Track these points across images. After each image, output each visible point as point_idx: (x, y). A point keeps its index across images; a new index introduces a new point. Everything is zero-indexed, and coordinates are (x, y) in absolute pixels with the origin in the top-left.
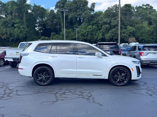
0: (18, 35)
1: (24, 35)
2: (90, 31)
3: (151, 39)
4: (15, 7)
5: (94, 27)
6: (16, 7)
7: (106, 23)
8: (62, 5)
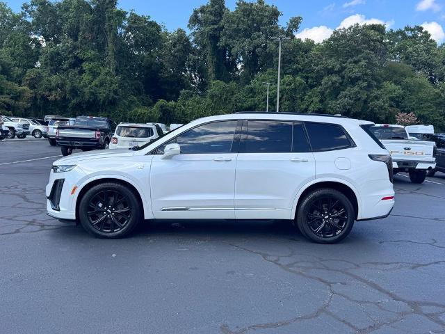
0: (92, 93)
1: (112, 94)
2: (288, 89)
3: (441, 116)
4: (87, 17)
5: (298, 78)
6: (90, 17)
7: (330, 72)
8: (213, 18)
